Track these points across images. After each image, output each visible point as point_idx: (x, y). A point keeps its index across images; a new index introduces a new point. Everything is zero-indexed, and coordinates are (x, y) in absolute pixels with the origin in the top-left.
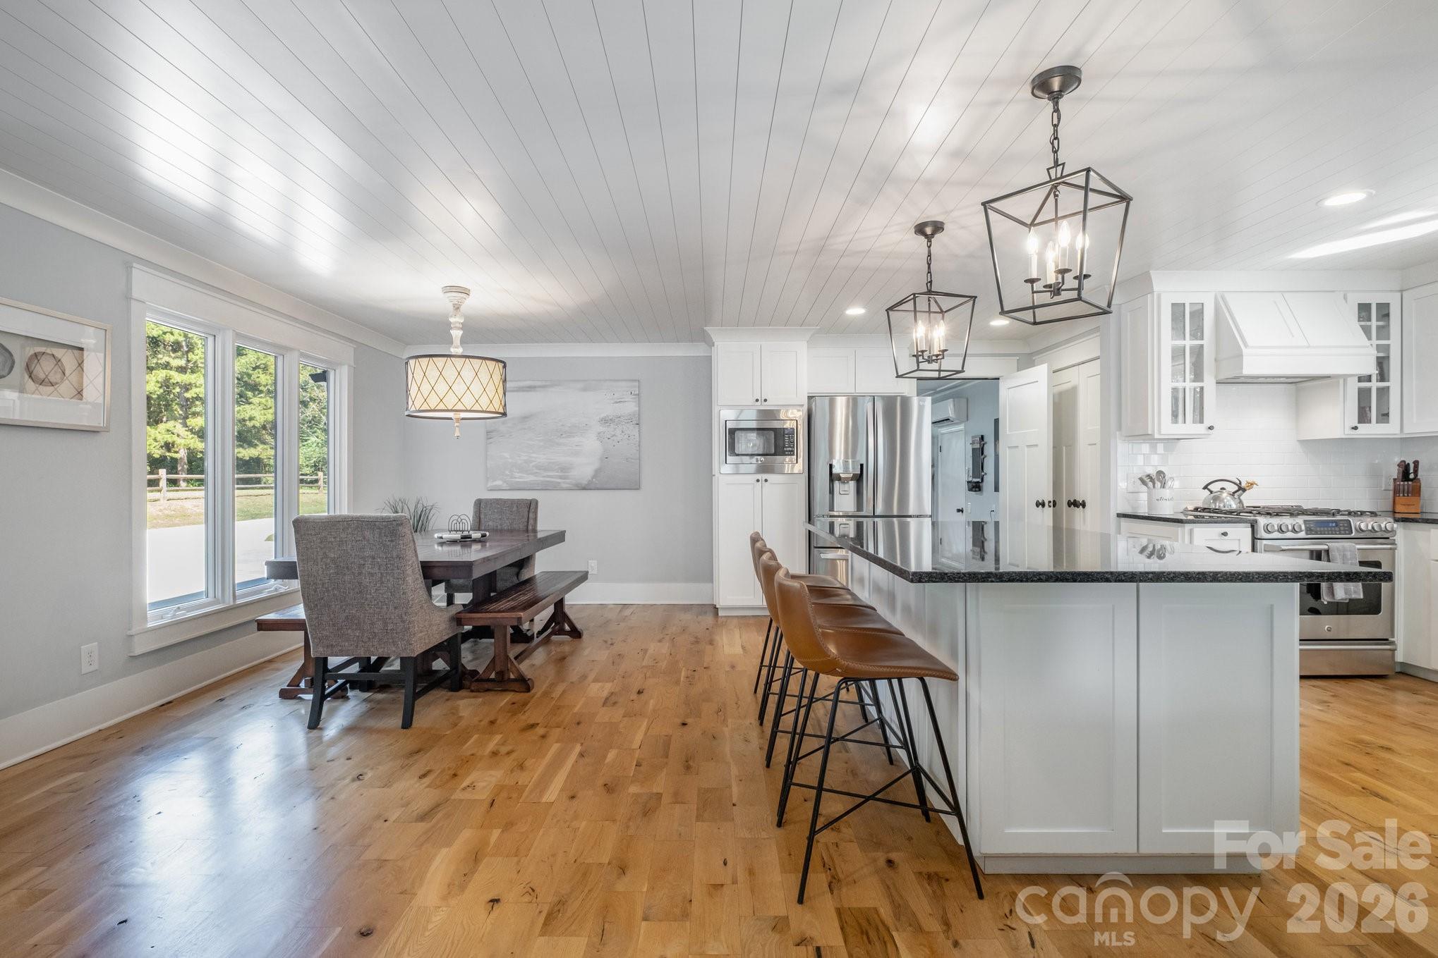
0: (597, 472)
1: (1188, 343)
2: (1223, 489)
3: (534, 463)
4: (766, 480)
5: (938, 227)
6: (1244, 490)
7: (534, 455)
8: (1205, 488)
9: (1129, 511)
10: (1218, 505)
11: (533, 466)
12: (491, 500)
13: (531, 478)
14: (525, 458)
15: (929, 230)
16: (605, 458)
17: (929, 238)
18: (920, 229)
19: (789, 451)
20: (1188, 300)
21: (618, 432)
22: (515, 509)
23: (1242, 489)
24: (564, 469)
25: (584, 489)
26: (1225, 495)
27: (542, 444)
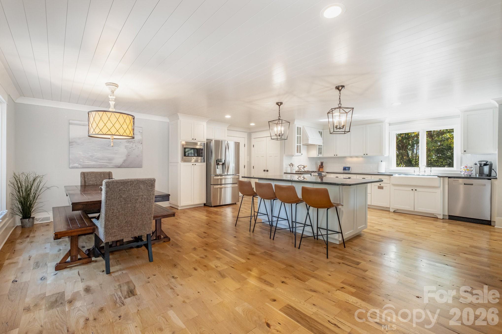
0: (125, 161)
1: (299, 136)
2: (301, 167)
3: (95, 157)
4: (195, 165)
5: (281, 103)
6: (305, 167)
7: (95, 153)
8: (298, 167)
9: (286, 172)
10: (301, 171)
11: (95, 158)
12: (90, 172)
13: (94, 163)
14: (91, 154)
15: (279, 104)
16: (128, 155)
17: (279, 106)
18: (277, 104)
19: (202, 155)
20: (299, 127)
21: (134, 146)
22: (102, 176)
23: (304, 167)
24: (111, 159)
25: (119, 167)
26: (301, 168)
27: (99, 149)
